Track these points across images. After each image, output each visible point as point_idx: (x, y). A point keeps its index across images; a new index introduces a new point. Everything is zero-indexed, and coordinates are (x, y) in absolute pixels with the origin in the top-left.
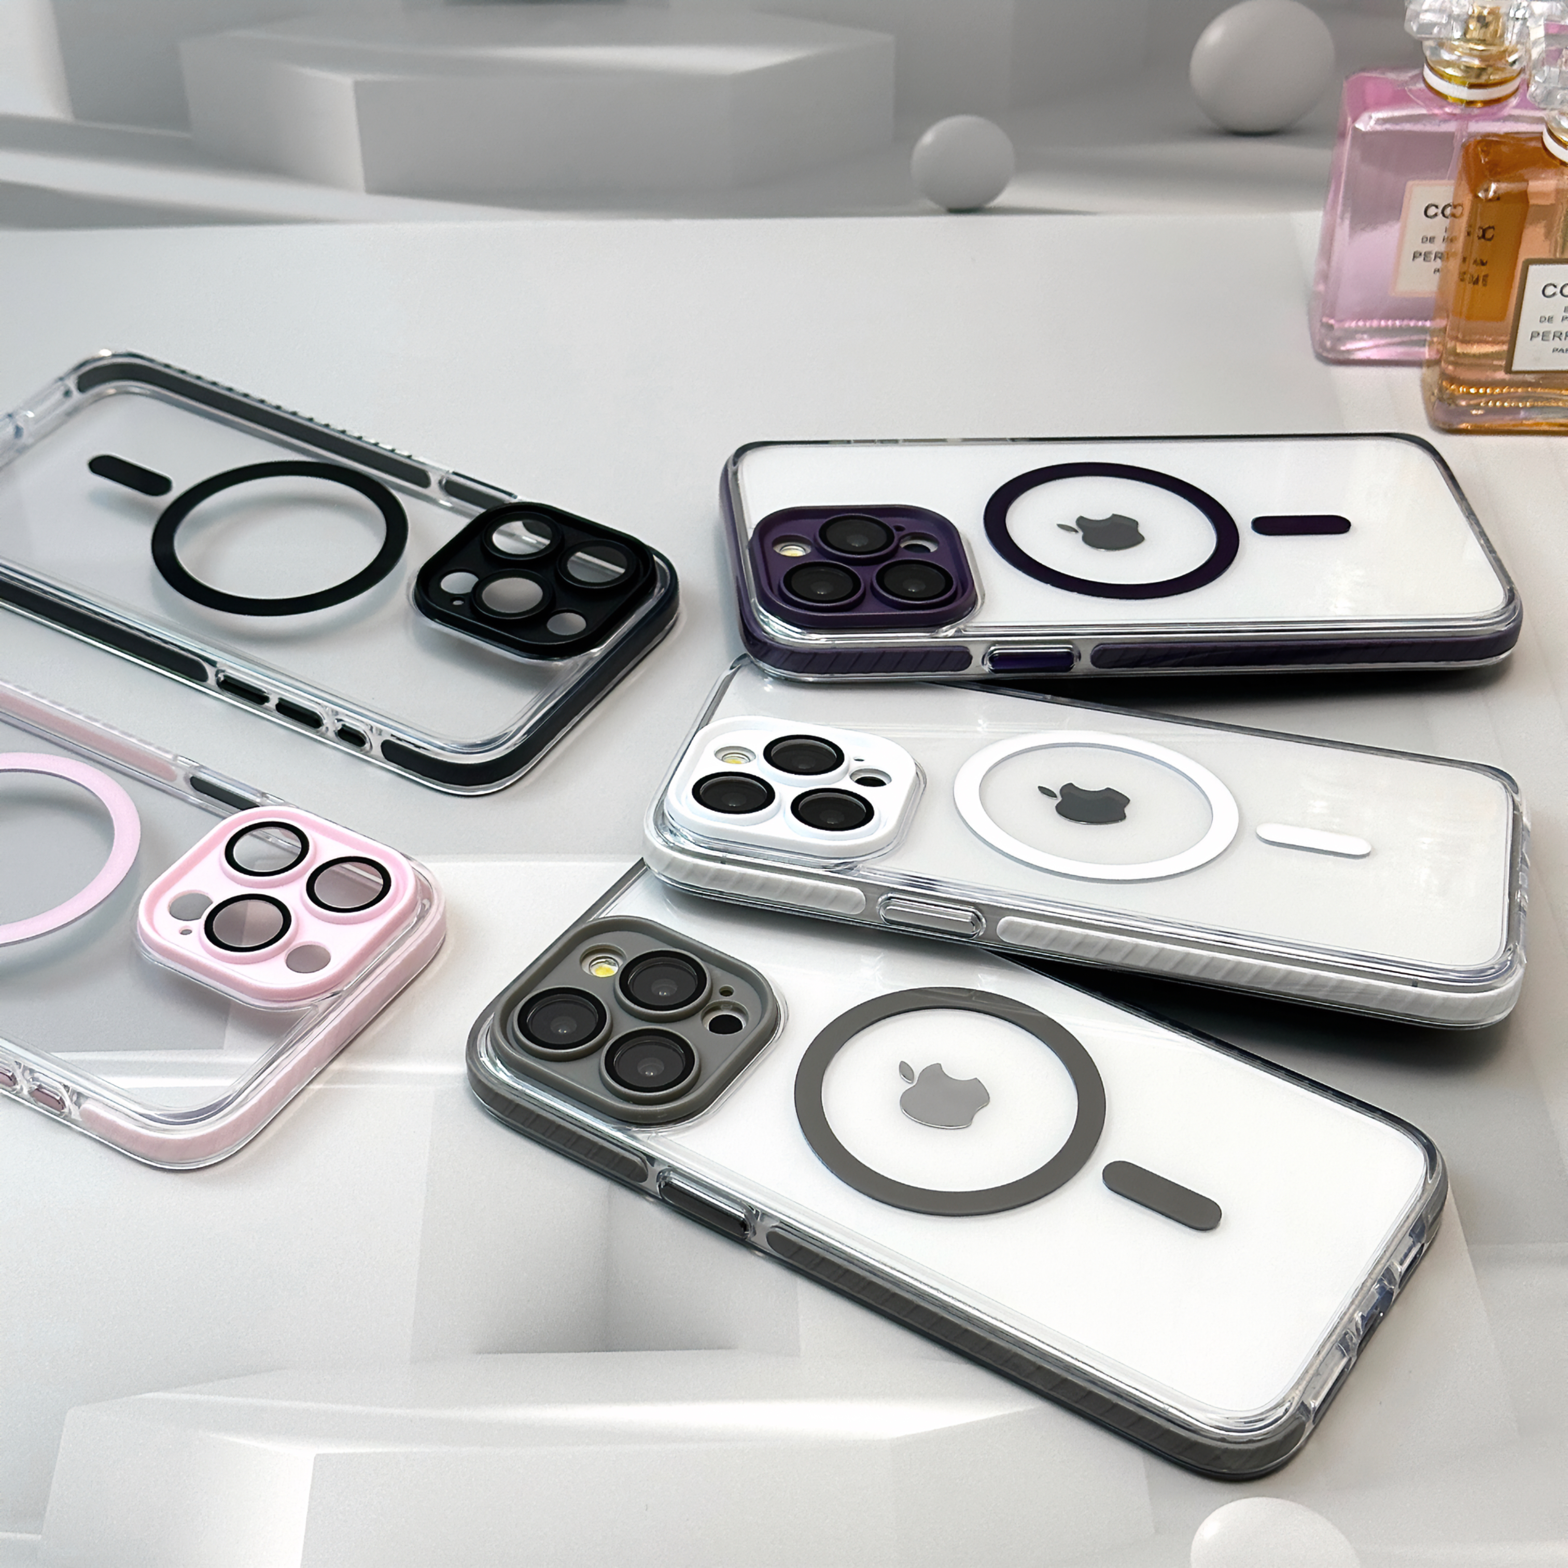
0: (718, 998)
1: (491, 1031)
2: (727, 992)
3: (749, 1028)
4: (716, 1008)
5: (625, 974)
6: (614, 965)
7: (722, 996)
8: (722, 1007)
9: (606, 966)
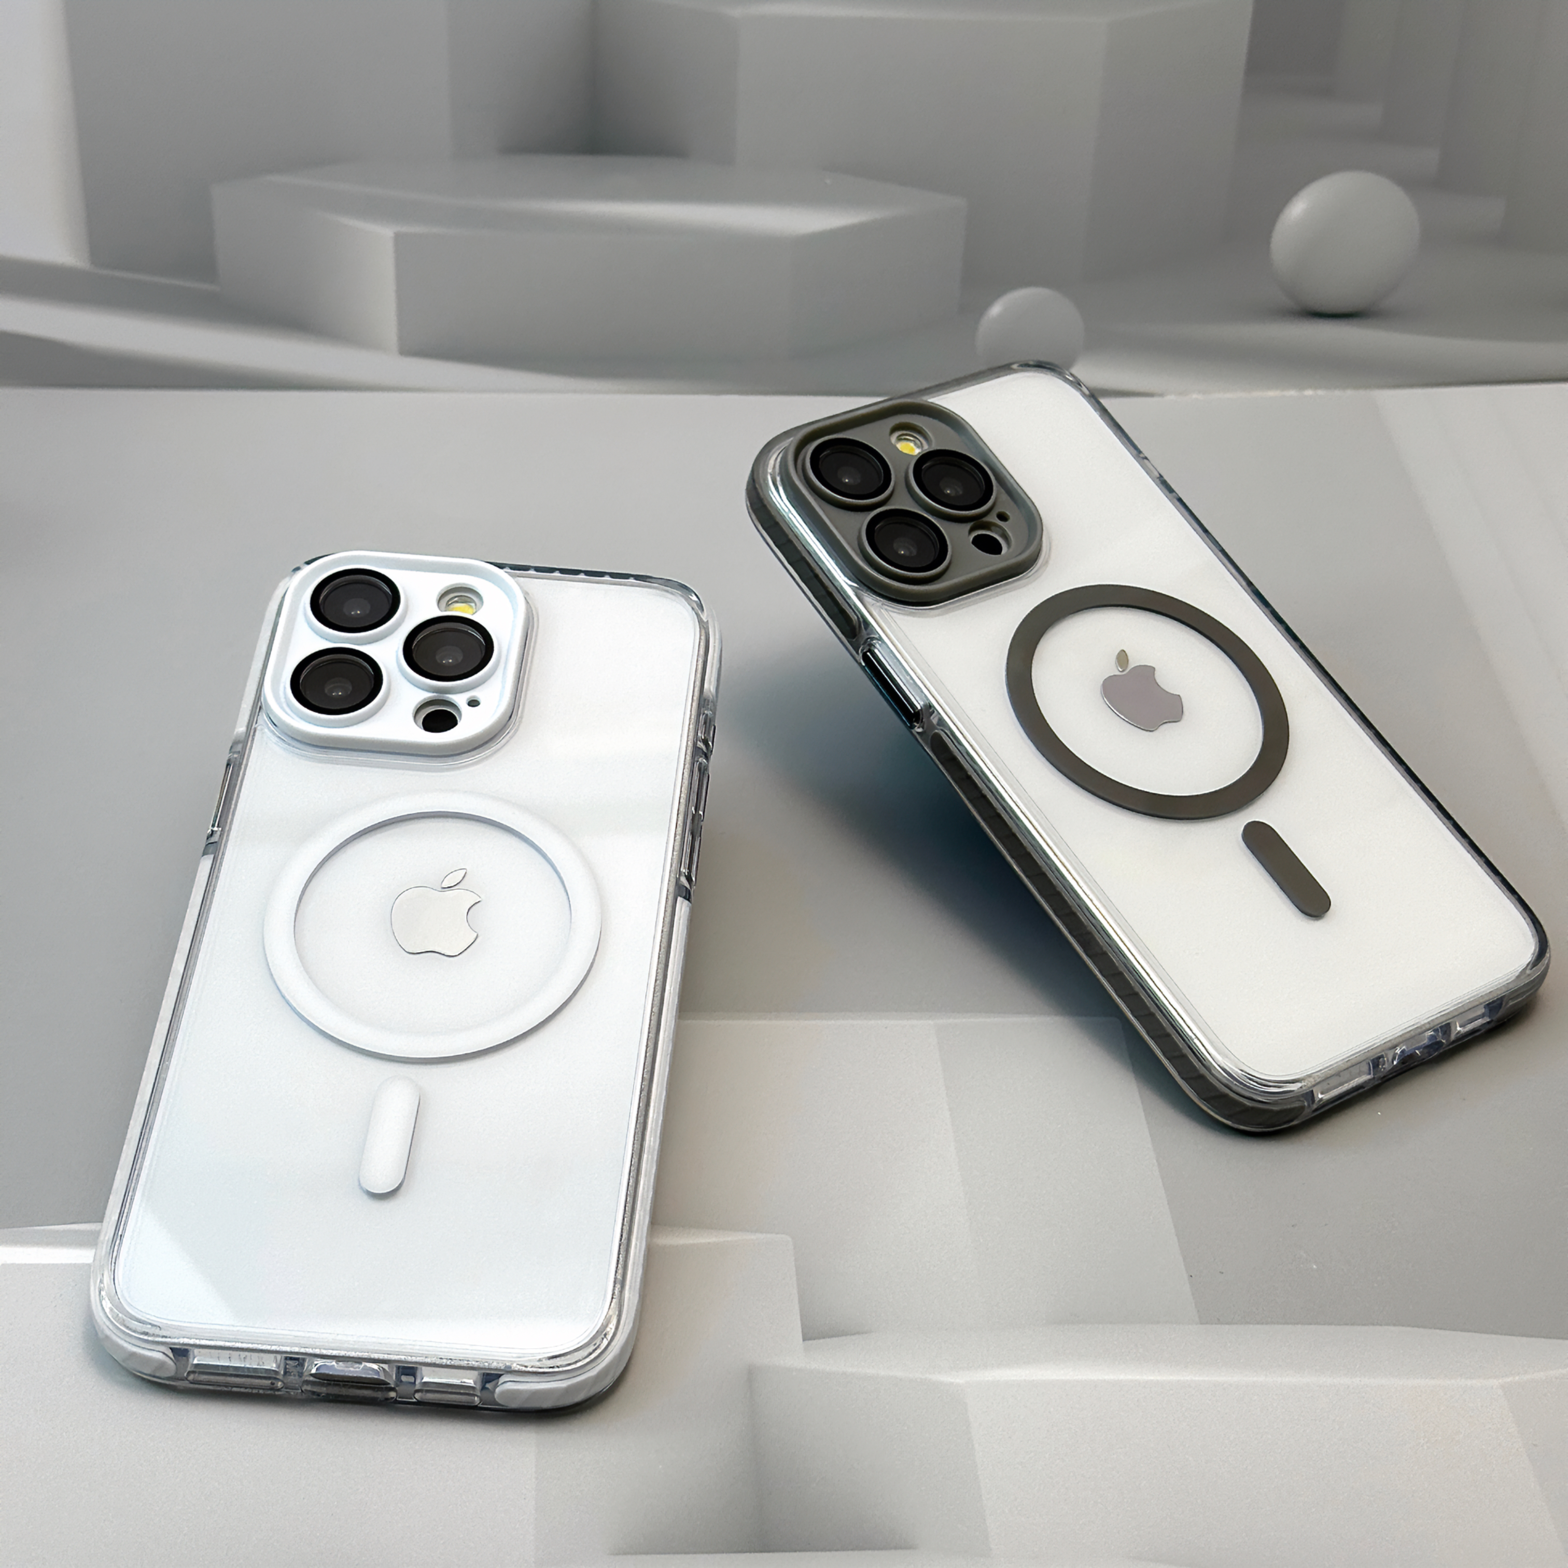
0: (993, 518)
1: (786, 450)
2: (1003, 517)
3: (1008, 555)
4: (987, 526)
5: (923, 459)
6: (918, 447)
7: (997, 519)
8: (993, 528)
9: (912, 445)
